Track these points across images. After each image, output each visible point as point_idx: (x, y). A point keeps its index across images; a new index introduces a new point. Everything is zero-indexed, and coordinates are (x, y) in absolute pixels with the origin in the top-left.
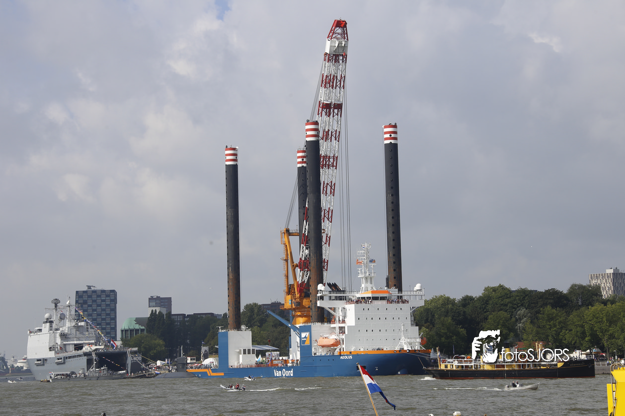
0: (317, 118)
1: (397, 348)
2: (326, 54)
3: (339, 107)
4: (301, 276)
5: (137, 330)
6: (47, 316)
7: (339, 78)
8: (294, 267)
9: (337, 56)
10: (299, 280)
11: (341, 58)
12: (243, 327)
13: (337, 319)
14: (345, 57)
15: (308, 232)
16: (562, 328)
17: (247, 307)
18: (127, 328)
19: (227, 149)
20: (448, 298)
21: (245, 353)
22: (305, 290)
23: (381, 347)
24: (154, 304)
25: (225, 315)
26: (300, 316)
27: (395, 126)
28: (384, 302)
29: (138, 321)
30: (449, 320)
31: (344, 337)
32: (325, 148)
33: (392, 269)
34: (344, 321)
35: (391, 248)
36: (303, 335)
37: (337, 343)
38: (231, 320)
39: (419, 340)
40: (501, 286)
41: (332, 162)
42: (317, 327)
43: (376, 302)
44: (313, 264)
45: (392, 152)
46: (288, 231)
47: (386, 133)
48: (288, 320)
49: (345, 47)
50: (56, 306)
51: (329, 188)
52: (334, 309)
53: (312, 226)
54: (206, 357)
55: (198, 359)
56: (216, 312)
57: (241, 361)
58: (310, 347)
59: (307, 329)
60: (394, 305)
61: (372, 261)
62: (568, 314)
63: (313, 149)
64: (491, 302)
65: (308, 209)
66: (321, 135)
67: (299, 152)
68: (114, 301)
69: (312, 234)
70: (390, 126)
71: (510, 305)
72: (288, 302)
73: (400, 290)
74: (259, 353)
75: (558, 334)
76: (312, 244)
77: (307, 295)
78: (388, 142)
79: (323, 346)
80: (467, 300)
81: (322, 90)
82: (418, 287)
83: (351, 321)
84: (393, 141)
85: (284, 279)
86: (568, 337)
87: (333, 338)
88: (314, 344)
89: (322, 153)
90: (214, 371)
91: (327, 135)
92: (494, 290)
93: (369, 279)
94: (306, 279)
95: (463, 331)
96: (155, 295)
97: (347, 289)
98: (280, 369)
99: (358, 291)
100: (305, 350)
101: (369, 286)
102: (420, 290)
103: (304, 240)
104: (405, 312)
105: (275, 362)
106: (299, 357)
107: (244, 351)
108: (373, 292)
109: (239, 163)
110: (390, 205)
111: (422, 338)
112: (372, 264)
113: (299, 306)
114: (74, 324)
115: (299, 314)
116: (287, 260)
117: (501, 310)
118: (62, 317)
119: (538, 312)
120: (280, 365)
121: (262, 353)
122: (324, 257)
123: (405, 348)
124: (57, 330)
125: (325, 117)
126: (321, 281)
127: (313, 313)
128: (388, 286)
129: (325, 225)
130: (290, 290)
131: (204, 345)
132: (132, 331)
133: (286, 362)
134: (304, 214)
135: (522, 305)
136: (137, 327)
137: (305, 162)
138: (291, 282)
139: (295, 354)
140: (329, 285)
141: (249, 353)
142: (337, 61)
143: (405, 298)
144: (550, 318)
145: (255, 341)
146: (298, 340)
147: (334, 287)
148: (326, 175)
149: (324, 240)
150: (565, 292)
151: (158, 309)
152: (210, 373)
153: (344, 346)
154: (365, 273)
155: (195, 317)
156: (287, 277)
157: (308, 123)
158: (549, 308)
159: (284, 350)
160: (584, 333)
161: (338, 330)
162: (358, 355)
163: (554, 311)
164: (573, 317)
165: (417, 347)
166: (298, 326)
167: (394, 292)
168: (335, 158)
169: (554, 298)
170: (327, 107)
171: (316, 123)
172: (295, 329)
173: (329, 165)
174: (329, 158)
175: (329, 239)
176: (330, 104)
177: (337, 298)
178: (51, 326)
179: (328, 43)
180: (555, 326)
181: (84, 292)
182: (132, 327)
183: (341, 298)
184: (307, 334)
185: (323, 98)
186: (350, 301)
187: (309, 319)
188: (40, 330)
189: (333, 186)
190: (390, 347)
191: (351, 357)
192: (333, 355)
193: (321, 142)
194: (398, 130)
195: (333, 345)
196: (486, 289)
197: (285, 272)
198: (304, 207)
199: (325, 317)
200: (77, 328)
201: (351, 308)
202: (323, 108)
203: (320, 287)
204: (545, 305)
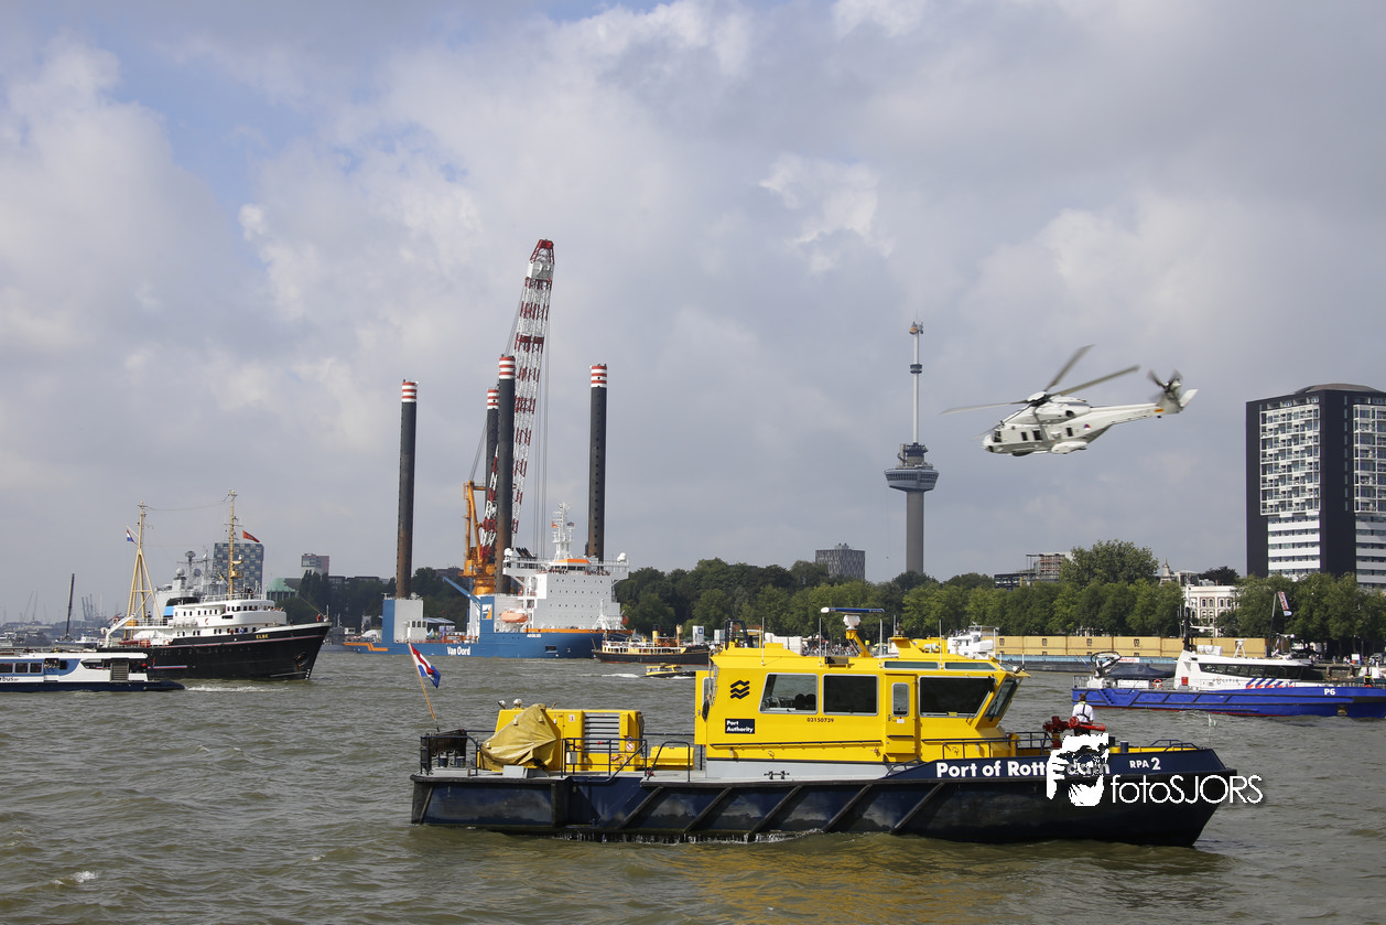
0: (513, 353)
1: (594, 627)
2: (528, 278)
3: (540, 341)
4: (485, 538)
5: (286, 593)
6: (179, 571)
7: (541, 307)
8: (478, 527)
9: (541, 282)
10: (483, 542)
11: (545, 284)
12: (413, 595)
13: (526, 590)
14: (549, 283)
15: (497, 487)
16: (782, 611)
17: (420, 571)
18: (274, 590)
19: (405, 383)
20: (656, 571)
21: (414, 626)
22: (490, 555)
23: (575, 625)
24: (307, 563)
25: (393, 580)
26: (482, 585)
27: (605, 368)
28: (582, 573)
29: (289, 582)
30: (656, 596)
31: (531, 611)
32: (521, 389)
33: (593, 535)
34: (533, 594)
35: (593, 510)
36: (485, 607)
37: (524, 619)
38: (399, 587)
39: (620, 619)
40: (718, 561)
41: (530, 406)
42: (501, 599)
43: (572, 573)
44: (500, 524)
45: (600, 397)
46: (472, 484)
47: (593, 375)
48: (467, 589)
49: (550, 272)
50: (190, 560)
51: (523, 435)
52: (522, 579)
53: (502, 479)
54: (367, 629)
55: (358, 631)
56: (381, 577)
57: (409, 636)
58: (492, 622)
59: (490, 601)
60: (593, 577)
61: (570, 524)
62: (791, 594)
63: (507, 388)
64: (704, 578)
65: (497, 460)
66: (517, 373)
67: (490, 391)
68: (261, 557)
69: (501, 489)
70: (599, 367)
71: (725, 582)
72: (468, 569)
73: (601, 559)
74: (430, 627)
75: (778, 617)
76: (500, 500)
77: (492, 561)
78: (596, 385)
79: (507, 622)
80: (679, 574)
81: (521, 320)
82: (622, 556)
83: (542, 593)
84: (601, 385)
85: (464, 540)
86: (789, 621)
87: (520, 612)
88: (497, 619)
89: (518, 394)
90: (376, 645)
91: (524, 372)
92: (709, 564)
93: (564, 545)
94: (491, 542)
95: (671, 610)
96: (310, 553)
97: (539, 556)
98: (455, 646)
99: (552, 559)
100: (486, 625)
101: (565, 552)
102: (624, 561)
103: (492, 496)
104: (605, 586)
105: (450, 638)
106: (478, 634)
107: (414, 623)
108: (569, 561)
109: (418, 401)
110: (595, 460)
111: (623, 616)
112: (570, 528)
113: (481, 573)
114: (210, 582)
115: (481, 582)
116: (469, 519)
117: (716, 587)
118: (197, 574)
119: (758, 591)
120: (455, 642)
121: (434, 627)
122: (514, 517)
123: (604, 628)
124: (190, 588)
125: (524, 354)
126: (508, 544)
127: (498, 582)
128: (587, 554)
129: (518, 479)
130: (471, 554)
131: (367, 615)
132: (280, 593)
133: (462, 638)
134: (492, 465)
135: (739, 583)
136: (287, 589)
137: (497, 404)
138: (473, 544)
139: (474, 630)
140: (518, 550)
141: (419, 626)
142: (540, 287)
143: (606, 569)
144: (771, 599)
145: (426, 613)
146: (478, 613)
147: (523, 553)
148: (520, 421)
149: (515, 496)
150: (789, 569)
151: (313, 570)
152: (371, 647)
153: (532, 623)
154: (561, 538)
155: (356, 581)
156: (469, 538)
157: (503, 358)
158: (770, 586)
159: (461, 624)
160: (806, 617)
161: (526, 604)
162: (548, 633)
163: (775, 590)
164: (796, 598)
165: (617, 627)
166: (479, 596)
167: (594, 561)
168: (533, 401)
169: (776, 576)
170: (526, 340)
171: (512, 359)
172: (476, 600)
173: (525, 409)
174: (526, 400)
175: (520, 495)
176: (530, 337)
177: (526, 566)
178: (183, 584)
179: (531, 266)
180: (775, 608)
181: (224, 545)
182: (280, 590)
183: (531, 566)
184: (489, 607)
185: (522, 330)
186: (543, 570)
187: (492, 588)
188: (170, 588)
189: (528, 434)
190: (584, 626)
191: (539, 636)
192: (519, 633)
193: (517, 380)
194: (608, 372)
195: (519, 621)
196: (700, 563)
197: (467, 533)
198: (494, 456)
199: (511, 587)
200: (214, 587)
201: (542, 579)
202: (521, 341)
203: (508, 552)
204: (765, 584)
